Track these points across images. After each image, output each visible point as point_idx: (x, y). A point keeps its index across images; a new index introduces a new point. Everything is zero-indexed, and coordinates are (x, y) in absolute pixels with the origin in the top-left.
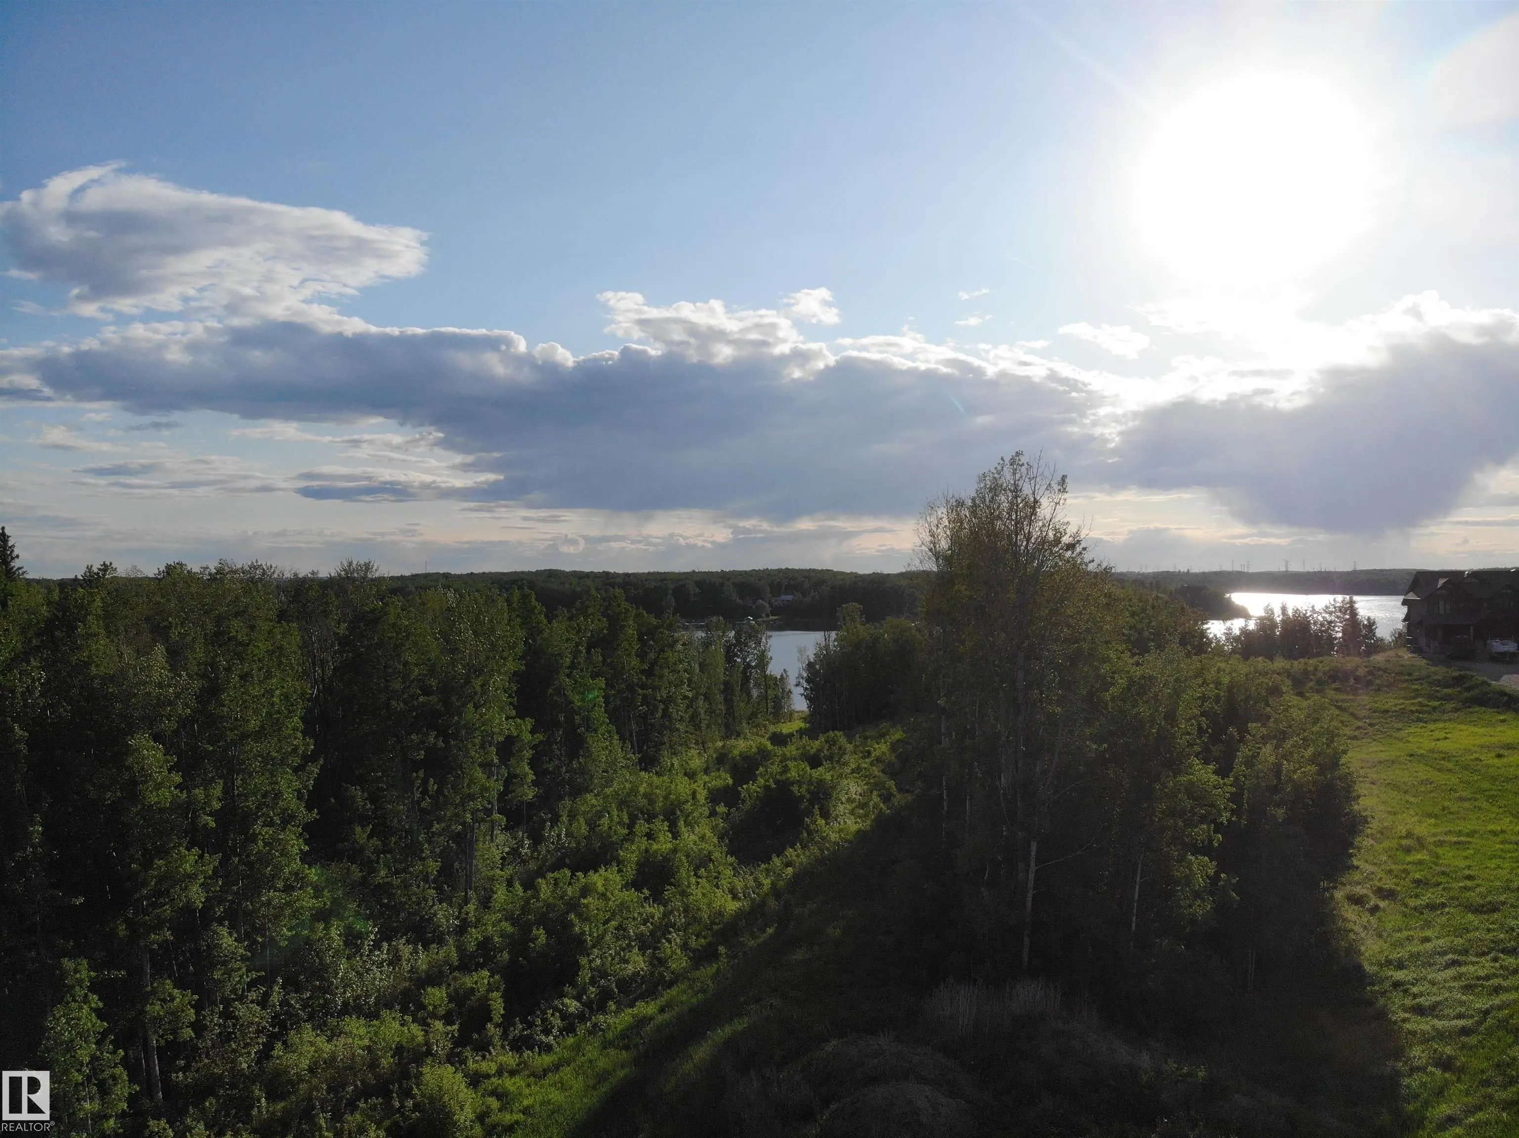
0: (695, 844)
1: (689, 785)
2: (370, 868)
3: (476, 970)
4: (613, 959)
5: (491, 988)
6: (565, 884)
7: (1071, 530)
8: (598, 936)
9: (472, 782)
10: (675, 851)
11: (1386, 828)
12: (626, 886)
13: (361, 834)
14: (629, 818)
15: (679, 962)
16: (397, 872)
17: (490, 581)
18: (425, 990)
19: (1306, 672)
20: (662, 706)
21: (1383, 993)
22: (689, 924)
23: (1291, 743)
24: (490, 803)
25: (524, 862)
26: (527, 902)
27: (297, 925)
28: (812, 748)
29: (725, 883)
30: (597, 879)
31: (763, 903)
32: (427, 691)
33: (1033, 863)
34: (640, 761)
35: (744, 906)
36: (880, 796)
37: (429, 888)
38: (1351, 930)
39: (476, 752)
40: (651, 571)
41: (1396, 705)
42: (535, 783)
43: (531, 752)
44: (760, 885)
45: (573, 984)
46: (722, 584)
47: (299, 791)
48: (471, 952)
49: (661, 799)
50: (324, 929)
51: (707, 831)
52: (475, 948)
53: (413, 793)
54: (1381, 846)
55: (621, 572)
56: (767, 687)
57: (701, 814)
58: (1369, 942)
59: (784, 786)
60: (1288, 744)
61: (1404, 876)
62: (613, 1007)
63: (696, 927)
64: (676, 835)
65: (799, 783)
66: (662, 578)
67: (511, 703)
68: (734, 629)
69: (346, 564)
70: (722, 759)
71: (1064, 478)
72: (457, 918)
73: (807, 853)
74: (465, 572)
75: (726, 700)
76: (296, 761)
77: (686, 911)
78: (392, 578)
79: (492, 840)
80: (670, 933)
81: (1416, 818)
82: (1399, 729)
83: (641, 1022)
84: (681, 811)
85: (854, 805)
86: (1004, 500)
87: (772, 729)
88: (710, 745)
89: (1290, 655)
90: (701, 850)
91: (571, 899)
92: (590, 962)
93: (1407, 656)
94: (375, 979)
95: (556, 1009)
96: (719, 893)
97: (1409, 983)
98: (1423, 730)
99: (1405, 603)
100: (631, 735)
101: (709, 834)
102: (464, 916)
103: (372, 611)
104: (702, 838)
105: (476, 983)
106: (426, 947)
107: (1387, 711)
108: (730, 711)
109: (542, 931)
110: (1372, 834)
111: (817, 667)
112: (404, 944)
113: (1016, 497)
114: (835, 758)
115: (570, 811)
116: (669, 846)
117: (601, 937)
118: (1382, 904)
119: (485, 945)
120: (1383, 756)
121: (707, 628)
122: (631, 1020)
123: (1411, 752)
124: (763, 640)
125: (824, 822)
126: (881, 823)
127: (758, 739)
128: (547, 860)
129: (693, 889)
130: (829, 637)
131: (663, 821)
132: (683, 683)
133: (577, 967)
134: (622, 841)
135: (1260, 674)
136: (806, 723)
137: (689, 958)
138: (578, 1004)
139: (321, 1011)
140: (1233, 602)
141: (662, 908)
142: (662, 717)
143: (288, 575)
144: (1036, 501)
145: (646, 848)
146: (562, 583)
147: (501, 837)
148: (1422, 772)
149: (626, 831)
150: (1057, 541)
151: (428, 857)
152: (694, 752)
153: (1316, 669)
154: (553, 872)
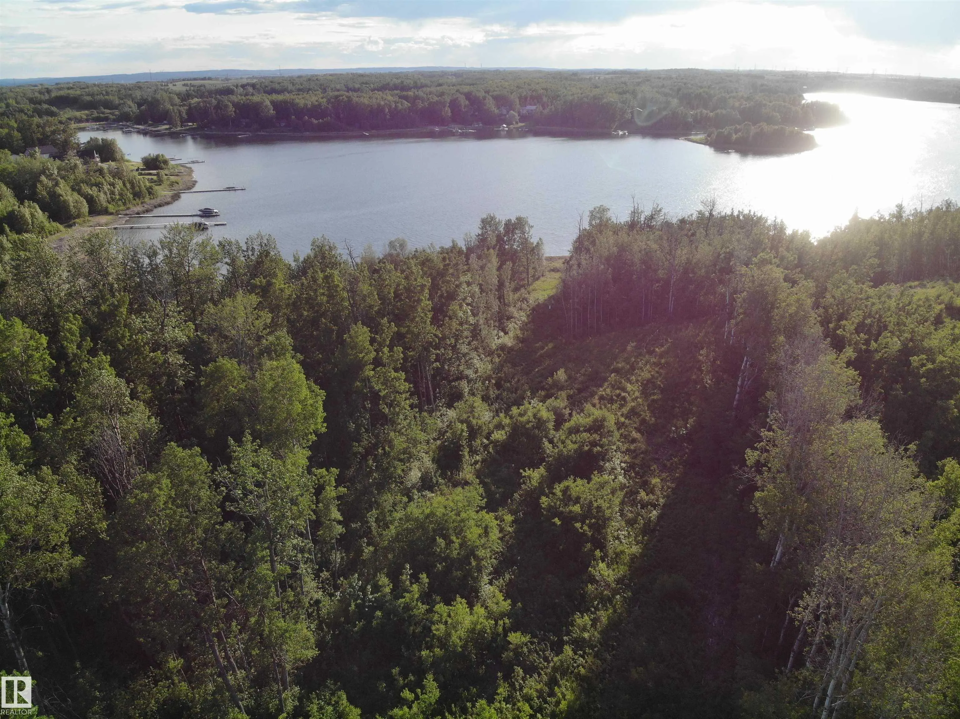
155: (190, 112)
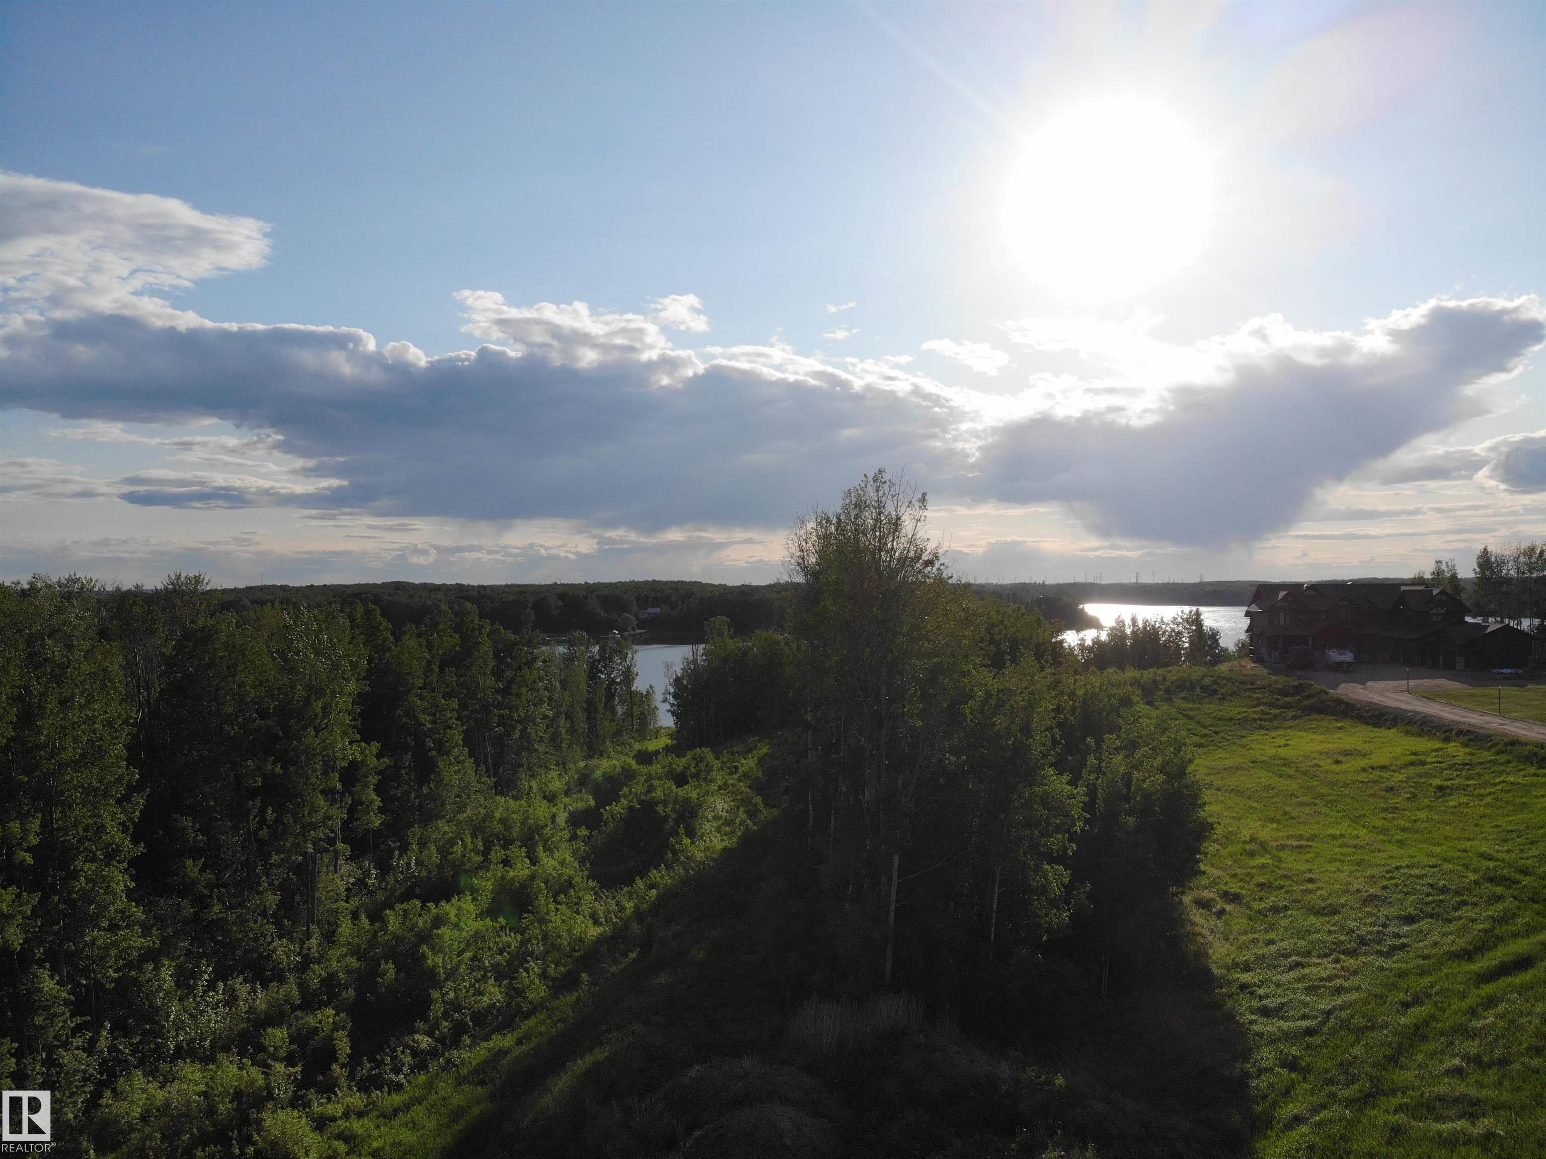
0: (554, 869)
1: (549, 808)
2: (202, 903)
3: (319, 1008)
4: (468, 991)
5: (336, 1027)
6: (415, 915)
7: (931, 546)
8: (452, 967)
9: (314, 810)
10: (532, 877)
11: (1230, 833)
12: (481, 916)
13: (192, 867)
14: (484, 845)
15: (538, 992)
16: (232, 907)
17: (332, 594)
18: (264, 1030)
19: (1155, 682)
20: (520, 727)
21: (1230, 996)
22: (547, 952)
23: (1141, 752)
24: (332, 831)
25: (370, 893)
26: (375, 933)
27: (124, 966)
28: (678, 766)
29: (586, 909)
30: (449, 909)
31: (626, 927)
32: (263, 714)
33: (895, 878)
34: (496, 785)
35: (605, 931)
36: (746, 812)
37: (268, 923)
38: (1199, 934)
39: (317, 778)
40: (509, 583)
41: (1239, 713)
42: (381, 810)
43: (377, 777)
44: (622, 909)
45: (425, 1019)
46: (586, 597)
47: (123, 824)
48: (314, 990)
49: (518, 824)
50: (153, 970)
51: (567, 856)
52: (318, 986)
53: (248, 823)
54: (1226, 851)
55: (476, 584)
56: (632, 704)
57: (561, 838)
58: (1217, 944)
59: (649, 806)
60: (1138, 754)
61: (1248, 879)
62: (468, 1041)
63: (556, 955)
64: (534, 861)
65: (665, 803)
66: (521, 591)
67: (354, 727)
68: (598, 643)
69: (173, 577)
70: (583, 781)
71: (924, 495)
72: (299, 954)
73: (672, 874)
74: (304, 585)
75: (589, 719)
76: (119, 791)
77: (545, 937)
78: (224, 591)
79: (336, 871)
80: (528, 962)
81: (1259, 823)
82: (1243, 737)
83: (500, 1054)
84: (539, 835)
85: (720, 822)
86: (868, 518)
87: (637, 746)
88: (572, 766)
89: (1142, 665)
90: (560, 875)
91: (422, 931)
92: (443, 995)
93: (1249, 665)
94: (209, 1021)
95: (406, 1046)
96: (580, 918)
97: (1255, 985)
98: (1265, 737)
99: (1248, 614)
100: (486, 758)
101: (569, 859)
102: (305, 952)
103: (203, 629)
104: (562, 863)
105: (320, 1022)
106: (265, 986)
107: (1231, 719)
108: (593, 730)
109: (391, 965)
110: (1218, 840)
111: (685, 682)
112: (241, 984)
113: (879, 514)
114: (701, 775)
115: (420, 838)
116: (526, 872)
117: (456, 969)
118: (1228, 908)
119: (329, 981)
120: (1228, 763)
121: (570, 643)
122: (487, 1054)
123: (1254, 759)
124: (630, 655)
125: (689, 841)
126: (748, 840)
127: (623, 758)
128: (396, 891)
129: (552, 916)
130: (697, 651)
131: (521, 847)
132: (542, 702)
133: (428, 1001)
134: (476, 868)
135: (1113, 686)
136: (672, 739)
137: (549, 988)
138: (430, 1040)
139: (150, 1056)
140: (1086, 613)
141: (519, 937)
142: (520, 738)
143: (109, 588)
144: (898, 519)
145: (503, 875)
146: (410, 596)
147: (345, 868)
148: (1264, 777)
149: (480, 858)
150: (918, 558)
151: (266, 891)
152: (554, 774)
153: (1165, 679)
154: (402, 903)
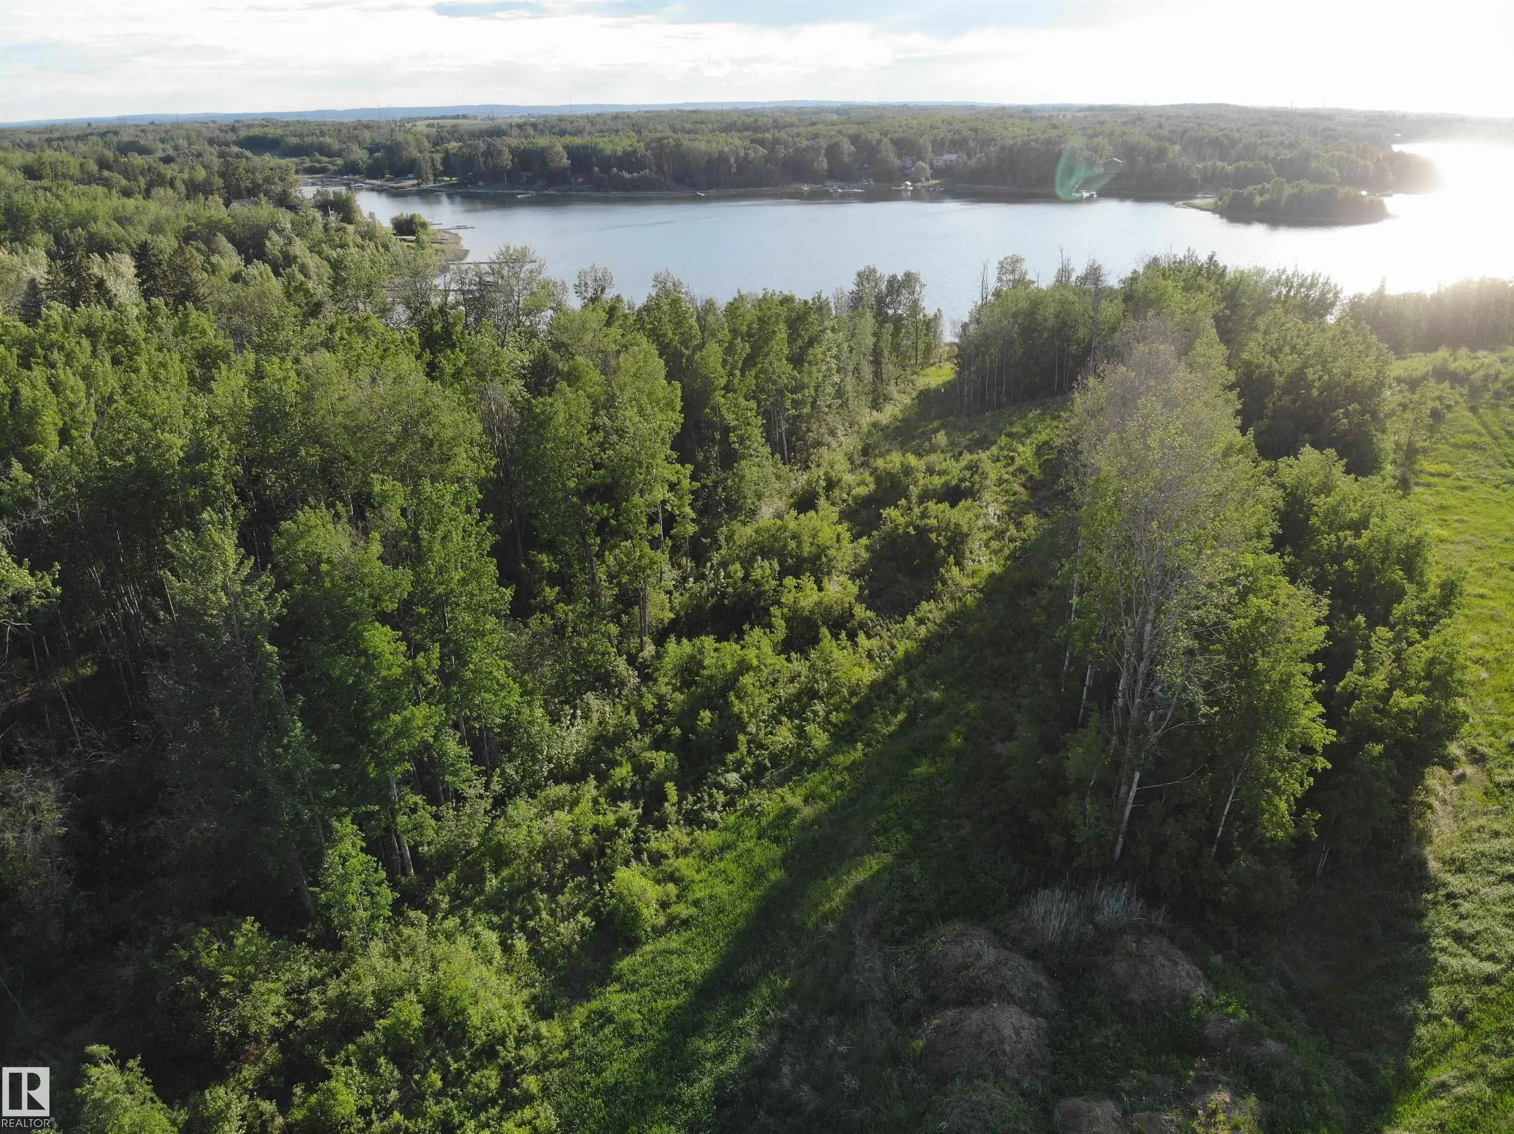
8: (754, 711)
10: (819, 605)
12: (777, 648)
13: (549, 592)
20: (810, 400)
33: (1134, 786)
35: (879, 675)
39: (644, 528)
42: (695, 520)
43: (691, 496)
44: (894, 648)
52: (652, 709)
56: (918, 336)
59: (923, 533)
61: (1501, 733)
63: (837, 699)
64: (820, 587)
73: (941, 607)
75: (874, 364)
77: (828, 674)
83: (791, 811)
90: (842, 604)
95: (720, 784)
105: (655, 759)
109: (707, 713)
116: (814, 599)
118: (1470, 772)
122: (781, 806)
125: (958, 568)
126: (1014, 563)
128: (708, 600)
132: (831, 373)
133: (735, 741)
137: (831, 736)
138: (738, 778)
145: (795, 603)
149: (777, 583)
151: (609, 622)
155: (446, 161)
